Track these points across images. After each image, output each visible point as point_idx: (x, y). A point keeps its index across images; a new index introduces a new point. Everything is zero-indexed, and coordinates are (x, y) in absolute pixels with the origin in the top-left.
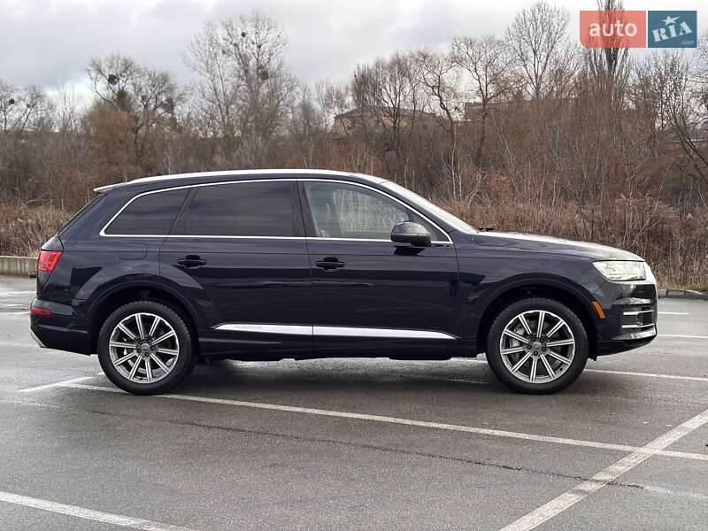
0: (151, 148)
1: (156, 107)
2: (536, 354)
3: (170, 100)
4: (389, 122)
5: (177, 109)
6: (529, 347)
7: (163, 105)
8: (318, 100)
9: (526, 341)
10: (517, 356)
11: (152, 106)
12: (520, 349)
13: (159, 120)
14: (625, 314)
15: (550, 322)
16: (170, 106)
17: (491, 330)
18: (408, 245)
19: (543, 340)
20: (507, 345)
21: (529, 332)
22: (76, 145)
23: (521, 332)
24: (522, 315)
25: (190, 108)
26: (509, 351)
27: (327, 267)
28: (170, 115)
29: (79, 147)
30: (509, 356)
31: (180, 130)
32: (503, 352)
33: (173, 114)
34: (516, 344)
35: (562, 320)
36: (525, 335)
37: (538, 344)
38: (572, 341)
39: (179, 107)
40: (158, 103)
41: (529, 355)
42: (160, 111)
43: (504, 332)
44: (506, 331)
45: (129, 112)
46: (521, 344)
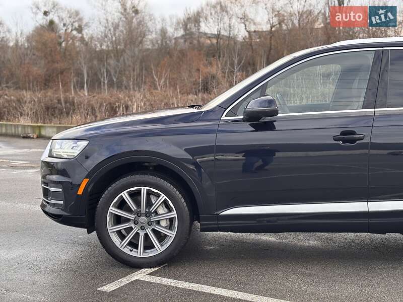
0: (70, 55)
1: (72, 30)
3: (80, 26)
5: (85, 32)
7: (76, 29)
8: (171, 26)
11: (70, 30)
13: (74, 38)
16: (80, 30)
22: (25, 53)
25: (92, 31)
28: (80, 35)
29: (27, 55)
31: (86, 44)
33: (83, 35)
39: (86, 31)
40: (74, 28)
42: (75, 33)
45: (56, 33)
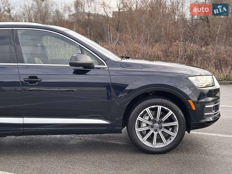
2: (156, 131)
4: (87, 17)
6: (152, 127)
9: (150, 123)
10: (145, 132)
12: (147, 128)
14: (206, 106)
15: (164, 112)
17: (130, 118)
18: (81, 68)
19: (160, 122)
20: (139, 126)
21: (152, 118)
23: (147, 118)
24: (148, 108)
26: (141, 129)
27: (31, 82)
30: (141, 132)
32: (137, 130)
34: (144, 125)
35: (171, 111)
36: (150, 119)
37: (157, 125)
38: (176, 123)
41: (152, 131)
43: (138, 119)
44: (139, 118)
46: (147, 125)
